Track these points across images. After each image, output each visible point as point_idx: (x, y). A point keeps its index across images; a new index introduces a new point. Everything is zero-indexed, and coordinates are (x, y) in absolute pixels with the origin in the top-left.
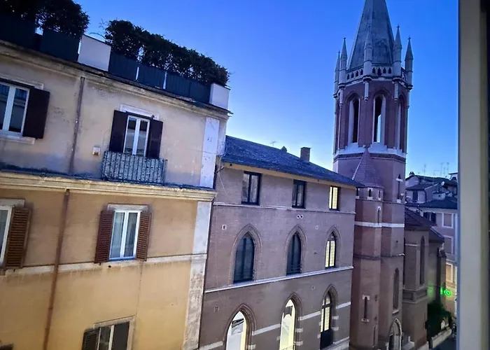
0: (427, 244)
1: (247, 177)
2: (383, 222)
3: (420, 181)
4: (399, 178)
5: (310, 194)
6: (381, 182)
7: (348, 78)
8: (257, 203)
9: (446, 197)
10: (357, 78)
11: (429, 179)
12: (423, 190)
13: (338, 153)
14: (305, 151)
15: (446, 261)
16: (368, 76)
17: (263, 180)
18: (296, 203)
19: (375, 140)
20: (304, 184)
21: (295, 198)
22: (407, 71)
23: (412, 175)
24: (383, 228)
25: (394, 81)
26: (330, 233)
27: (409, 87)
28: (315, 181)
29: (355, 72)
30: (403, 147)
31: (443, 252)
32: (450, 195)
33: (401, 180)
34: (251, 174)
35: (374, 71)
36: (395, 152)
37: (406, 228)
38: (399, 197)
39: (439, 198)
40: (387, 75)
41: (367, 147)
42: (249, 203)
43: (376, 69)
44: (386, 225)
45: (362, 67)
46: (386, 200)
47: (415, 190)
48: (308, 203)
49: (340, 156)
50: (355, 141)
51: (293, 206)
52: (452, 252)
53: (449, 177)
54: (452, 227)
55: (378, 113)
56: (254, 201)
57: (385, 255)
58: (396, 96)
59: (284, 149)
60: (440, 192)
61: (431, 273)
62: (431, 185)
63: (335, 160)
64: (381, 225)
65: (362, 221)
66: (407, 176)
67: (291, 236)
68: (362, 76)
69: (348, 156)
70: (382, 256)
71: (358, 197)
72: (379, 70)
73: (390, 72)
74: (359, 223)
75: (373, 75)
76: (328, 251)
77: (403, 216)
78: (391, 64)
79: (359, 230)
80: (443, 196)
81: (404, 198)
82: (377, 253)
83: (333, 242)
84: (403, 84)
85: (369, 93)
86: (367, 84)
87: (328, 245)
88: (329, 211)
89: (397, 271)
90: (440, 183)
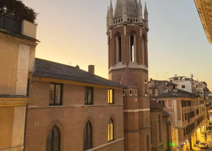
0: (161, 118)
1: (52, 86)
2: (139, 108)
3: (156, 84)
4: (145, 82)
5: (96, 95)
6: (136, 85)
7: (114, 23)
8: (61, 104)
9: (168, 91)
10: (120, 23)
11: (160, 82)
12: (157, 88)
13: (111, 69)
14: (91, 68)
15: (171, 127)
16: (125, 22)
17: (64, 88)
18: (87, 102)
19: (131, 60)
20: (92, 89)
21: (86, 98)
22: (146, 21)
23: (151, 79)
24: (139, 112)
25: (139, 26)
26: (110, 118)
27: (147, 30)
28: (99, 86)
29: (118, 20)
30: (146, 64)
31: (169, 122)
32: (170, 90)
33: (146, 83)
34: (55, 84)
35: (128, 19)
36: (142, 67)
37: (151, 111)
38: (146, 93)
39: (165, 92)
40: (135, 22)
41: (127, 64)
42: (55, 104)
43: (130, 18)
44: (141, 110)
45: (121, 16)
46: (140, 95)
47: (153, 88)
48: (95, 101)
49: (112, 70)
50: (120, 61)
51: (85, 104)
52: (173, 121)
53: (169, 80)
54: (172, 108)
55: (132, 44)
56: (58, 103)
57: (141, 128)
58: (141, 35)
59: (77, 67)
60: (166, 89)
61: (164, 134)
62: (161, 85)
63: (109, 73)
64: (137, 110)
65: (127, 109)
66: (149, 81)
67: (85, 123)
68: (122, 22)
69: (117, 70)
70: (139, 129)
71: (124, 95)
72: (131, 19)
73: (137, 21)
74: (126, 111)
75: (128, 22)
76: (109, 131)
77: (149, 104)
78: (137, 16)
79: (126, 115)
80: (167, 91)
81: (148, 94)
82: (137, 127)
83: (112, 124)
84: (144, 28)
85: (127, 33)
86: (125, 27)
87: (109, 127)
88: (108, 105)
89: (148, 136)
90: (165, 84)
